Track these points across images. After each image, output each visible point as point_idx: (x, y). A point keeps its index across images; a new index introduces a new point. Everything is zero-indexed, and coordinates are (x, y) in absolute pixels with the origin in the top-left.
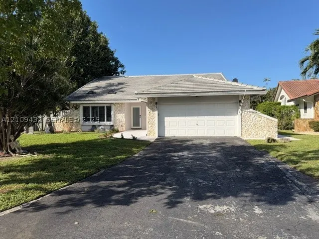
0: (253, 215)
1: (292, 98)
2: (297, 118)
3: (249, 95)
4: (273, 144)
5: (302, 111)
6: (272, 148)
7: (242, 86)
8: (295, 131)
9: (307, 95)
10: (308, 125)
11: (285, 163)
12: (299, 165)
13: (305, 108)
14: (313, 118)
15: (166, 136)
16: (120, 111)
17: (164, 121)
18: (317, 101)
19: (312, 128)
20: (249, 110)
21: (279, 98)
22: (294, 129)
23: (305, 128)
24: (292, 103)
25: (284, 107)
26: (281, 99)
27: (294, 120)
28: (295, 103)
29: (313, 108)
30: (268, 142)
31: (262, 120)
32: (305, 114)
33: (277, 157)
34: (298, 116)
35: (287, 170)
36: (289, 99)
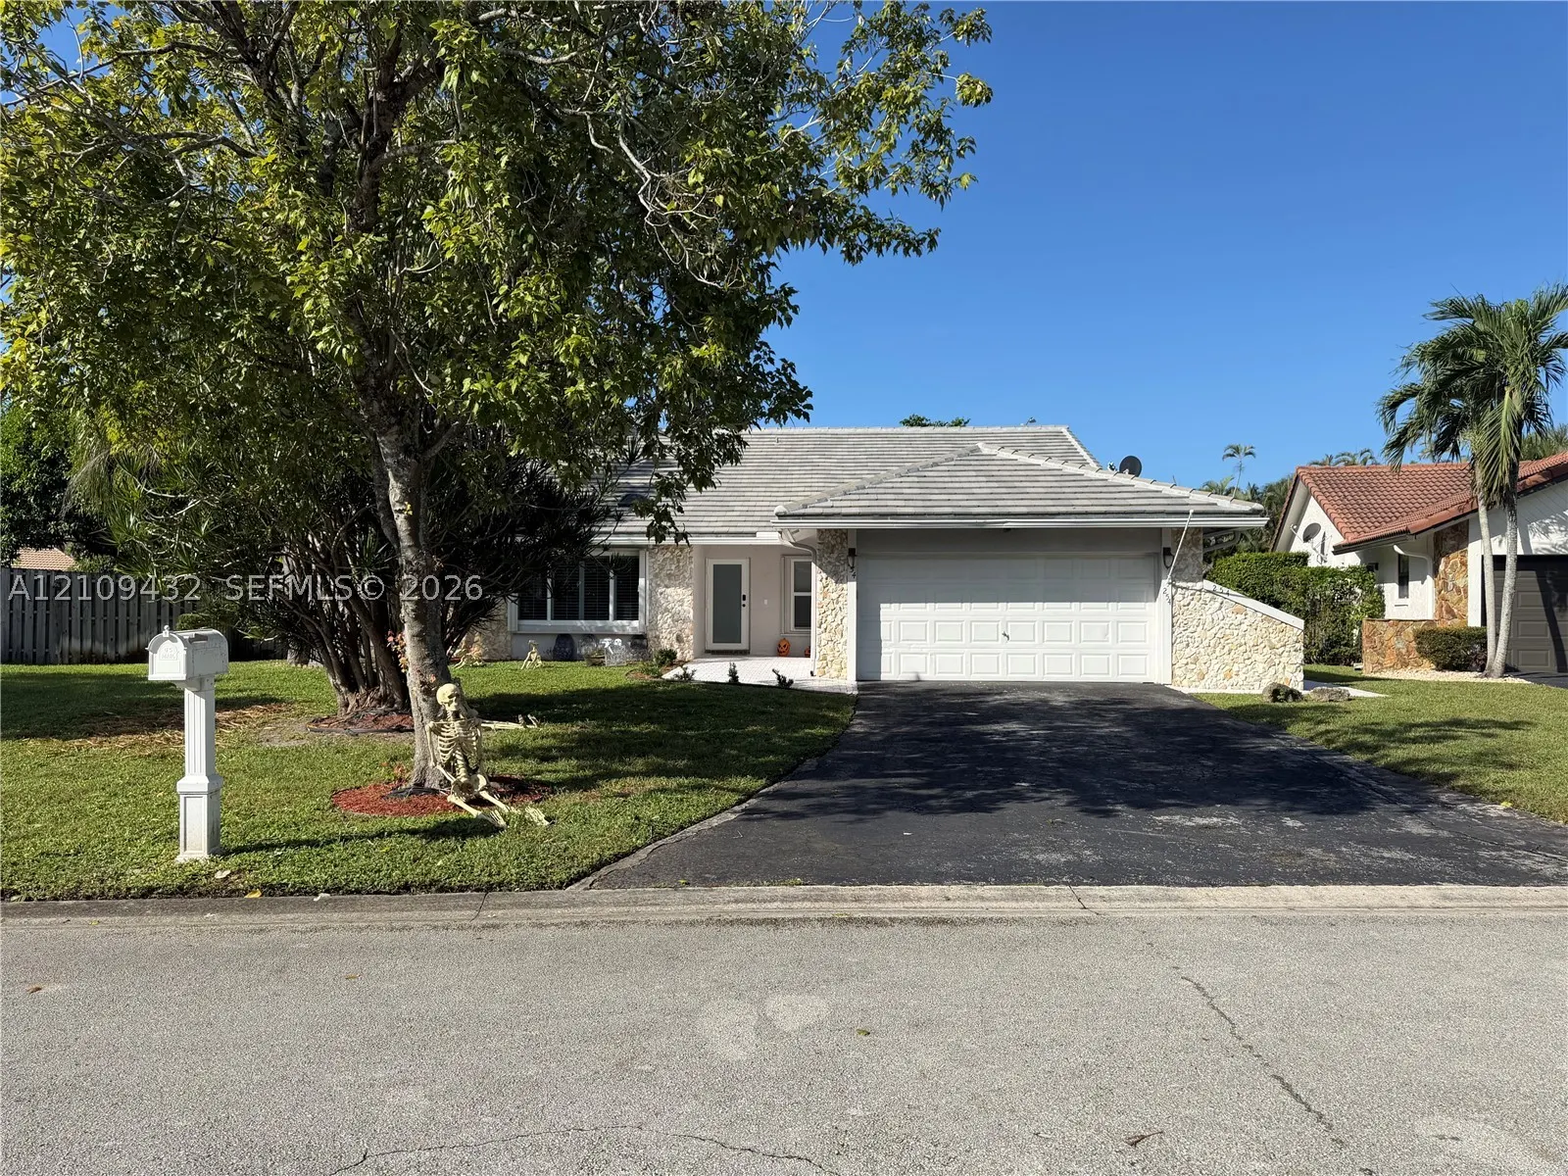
0: (1283, 829)
1: (1351, 538)
2: (1372, 616)
3: (1198, 530)
4: (1290, 703)
5: (1391, 589)
6: (1293, 714)
7: (1175, 492)
8: (1366, 668)
9: (1407, 531)
10: (1414, 644)
11: (1341, 751)
12: (1382, 752)
13: (1403, 581)
14: (1430, 617)
15: (885, 676)
16: (673, 579)
17: (879, 622)
18: (1447, 554)
19: (1424, 654)
20: (1199, 585)
21: (1300, 533)
22: (1359, 660)
23: (1400, 654)
24: (1352, 559)
25: (1322, 573)
26: (1307, 539)
27: (1360, 624)
28: (1363, 558)
29: (1429, 579)
30: (1275, 700)
31: (1247, 622)
32: (1403, 601)
33: (1312, 739)
34: (1377, 609)
35: (1349, 766)
36: (1339, 540)
